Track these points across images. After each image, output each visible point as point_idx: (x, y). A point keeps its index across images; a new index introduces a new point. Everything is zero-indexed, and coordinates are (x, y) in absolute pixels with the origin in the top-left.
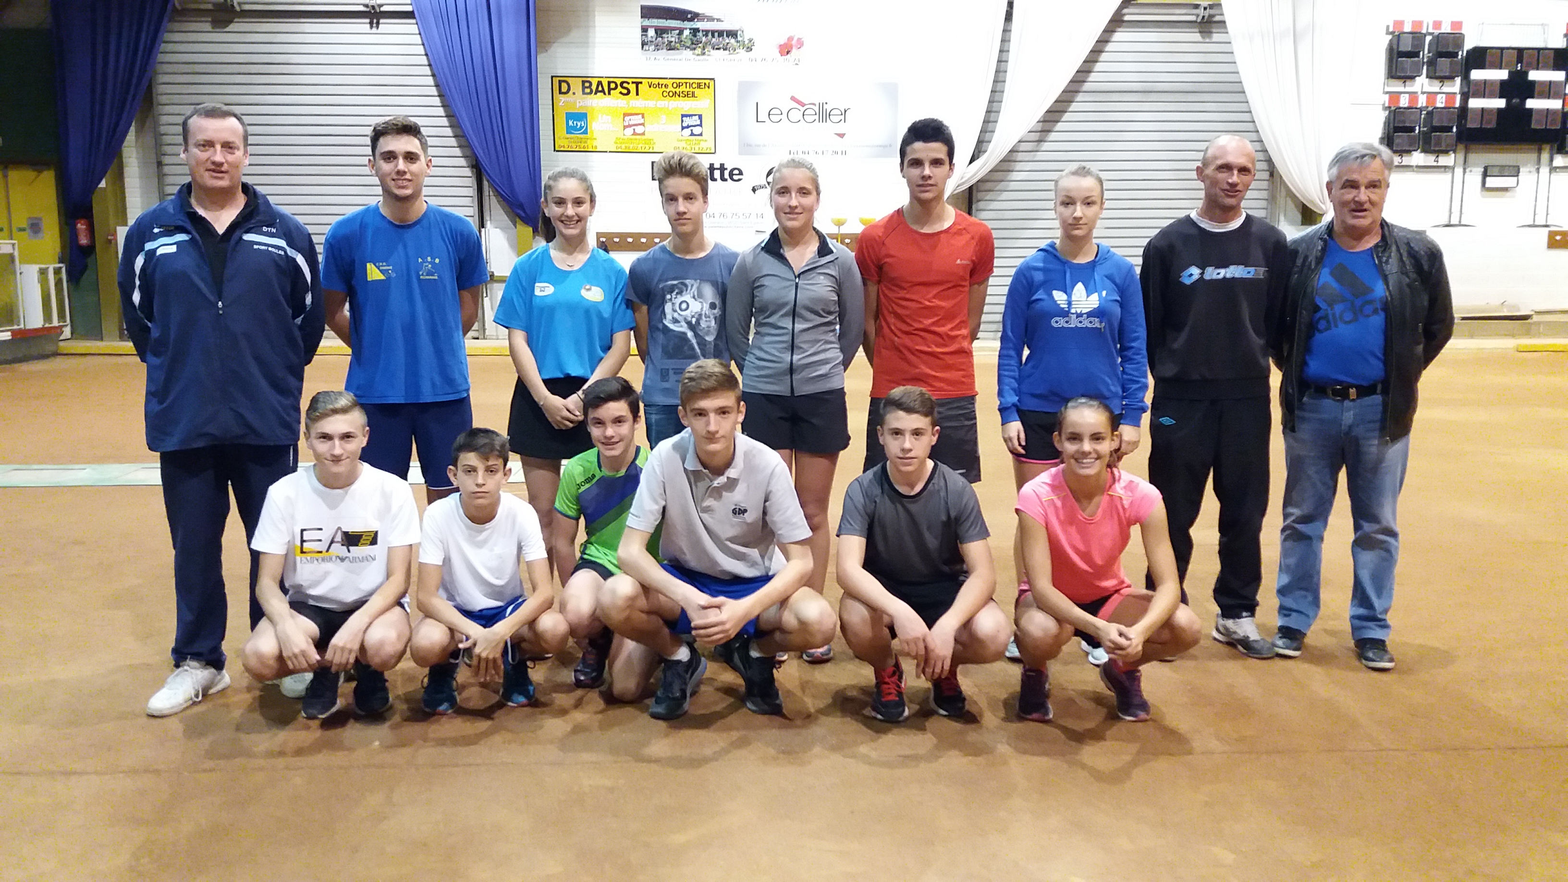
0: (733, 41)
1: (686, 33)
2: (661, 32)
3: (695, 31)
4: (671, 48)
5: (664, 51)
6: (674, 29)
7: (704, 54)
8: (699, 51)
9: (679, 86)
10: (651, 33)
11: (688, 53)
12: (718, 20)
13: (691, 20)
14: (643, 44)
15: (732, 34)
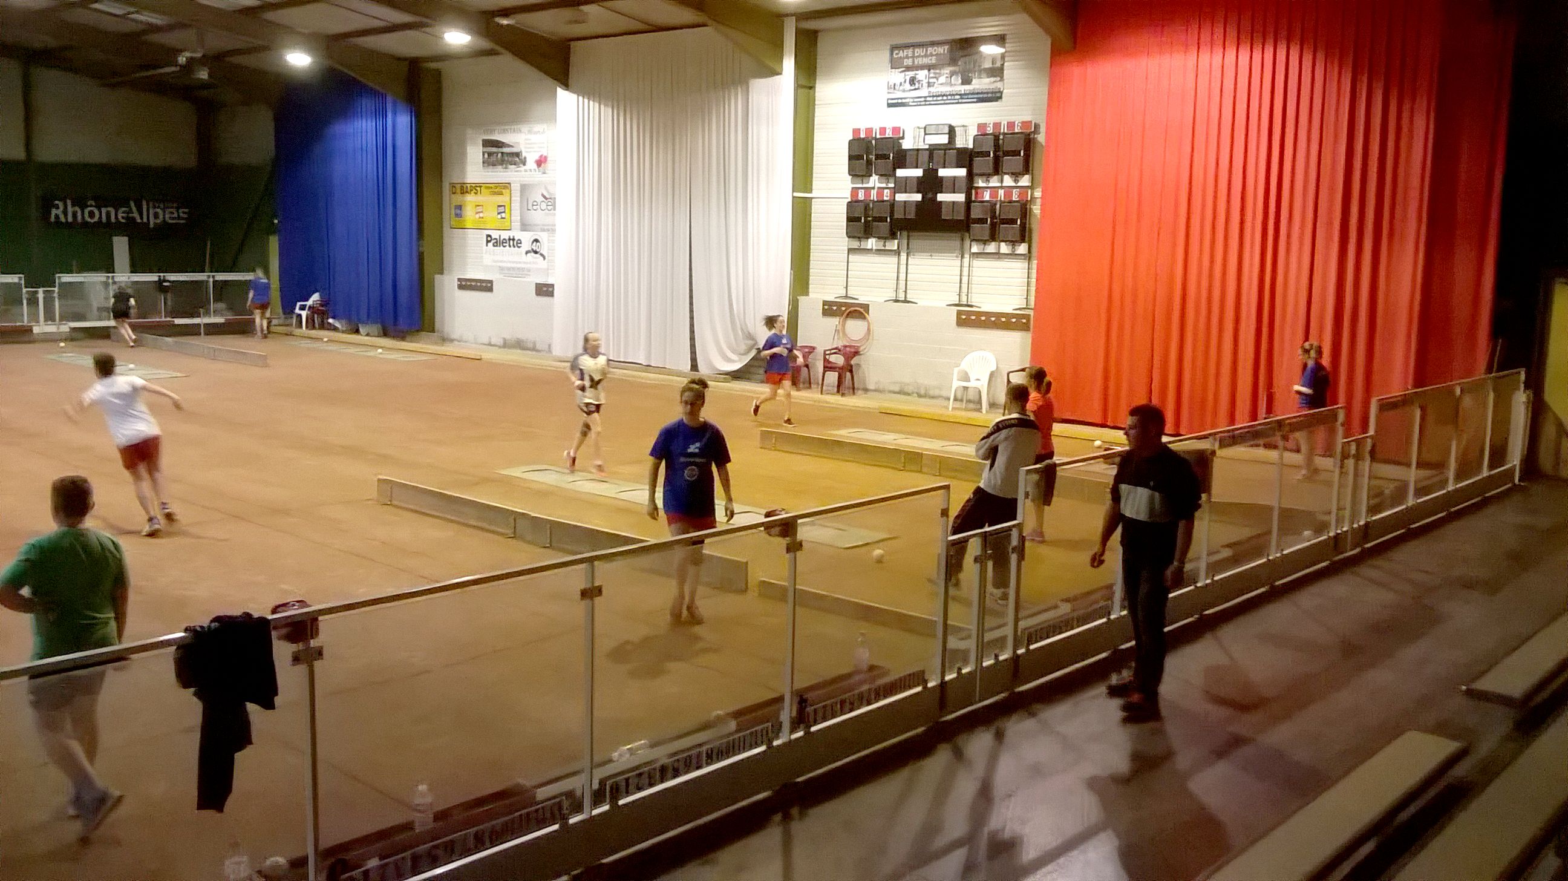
0: (517, 159)
1: (500, 155)
2: (490, 154)
3: (502, 153)
4: (494, 165)
5: (491, 167)
6: (494, 153)
7: (506, 168)
8: (504, 166)
9: (496, 187)
10: (486, 156)
11: (500, 167)
12: (512, 146)
13: (501, 147)
14: (483, 163)
15: (517, 155)
